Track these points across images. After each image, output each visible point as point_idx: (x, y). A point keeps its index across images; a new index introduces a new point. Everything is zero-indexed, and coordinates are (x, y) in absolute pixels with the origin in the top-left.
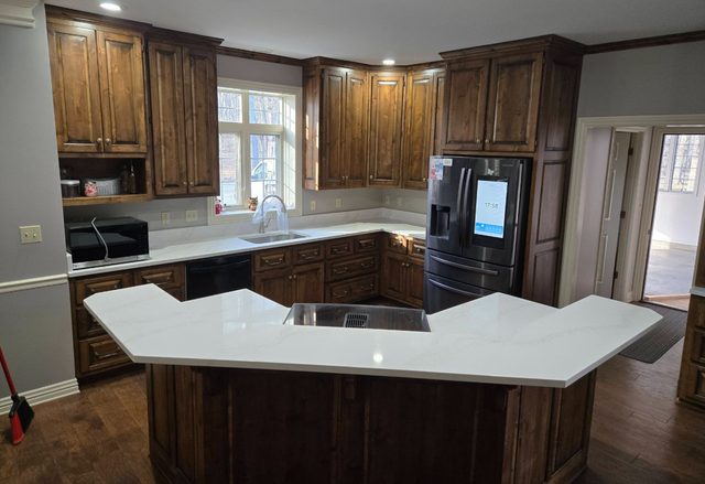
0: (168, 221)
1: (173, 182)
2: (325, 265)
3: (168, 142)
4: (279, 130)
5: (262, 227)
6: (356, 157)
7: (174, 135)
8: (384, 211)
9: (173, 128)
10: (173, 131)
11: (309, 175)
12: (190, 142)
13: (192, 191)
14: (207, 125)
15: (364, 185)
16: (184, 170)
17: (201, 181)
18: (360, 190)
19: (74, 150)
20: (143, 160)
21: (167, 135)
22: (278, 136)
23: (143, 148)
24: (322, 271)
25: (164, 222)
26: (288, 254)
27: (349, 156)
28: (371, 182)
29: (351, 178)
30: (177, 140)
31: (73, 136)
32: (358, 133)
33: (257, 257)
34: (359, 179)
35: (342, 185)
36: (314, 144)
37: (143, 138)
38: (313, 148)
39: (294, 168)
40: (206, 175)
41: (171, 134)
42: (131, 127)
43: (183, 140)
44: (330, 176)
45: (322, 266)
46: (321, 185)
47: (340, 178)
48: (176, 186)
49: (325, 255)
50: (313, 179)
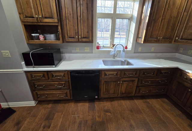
0: (78, 51)
1: (72, 36)
2: (138, 79)
3: (69, 18)
4: (130, 16)
5: (114, 56)
6: (170, 28)
7: (72, 14)
8: (177, 55)
9: (71, 11)
10: (71, 13)
11: (140, 36)
12: (79, 18)
13: (80, 40)
14: (87, 10)
15: (170, 42)
16: (77, 31)
17: (84, 37)
18: (167, 45)
19: (28, 21)
20: (57, 26)
21: (69, 15)
22: (129, 19)
23: (56, 20)
24: (136, 82)
25: (77, 51)
26: (119, 73)
27: (165, 26)
28: (175, 41)
29: (163, 38)
30: (73, 17)
31: (27, 15)
32: (175, 14)
33: (103, 72)
34: (168, 39)
35: (158, 41)
36: (145, 20)
37: (55, 16)
38: (144, 22)
39: (133, 33)
40: (86, 34)
41: (70, 14)
42: (49, 10)
43: (76, 17)
44: (151, 37)
45: (136, 80)
46: (145, 41)
47: (157, 38)
48: (74, 38)
49: (139, 75)
50: (141, 38)
